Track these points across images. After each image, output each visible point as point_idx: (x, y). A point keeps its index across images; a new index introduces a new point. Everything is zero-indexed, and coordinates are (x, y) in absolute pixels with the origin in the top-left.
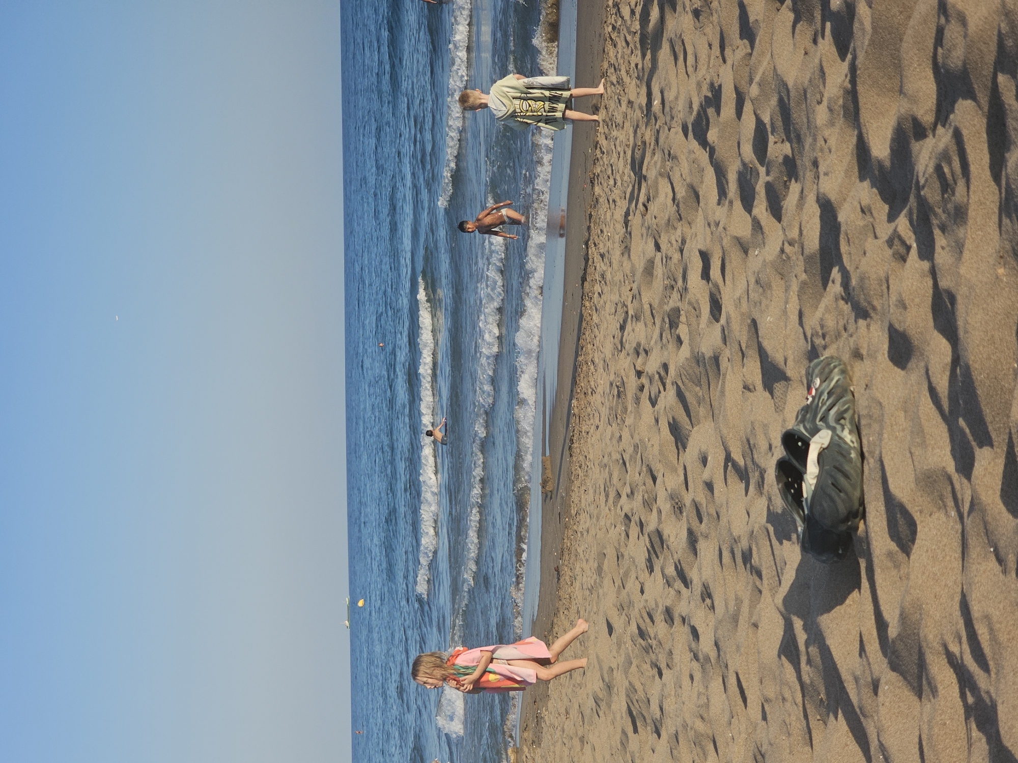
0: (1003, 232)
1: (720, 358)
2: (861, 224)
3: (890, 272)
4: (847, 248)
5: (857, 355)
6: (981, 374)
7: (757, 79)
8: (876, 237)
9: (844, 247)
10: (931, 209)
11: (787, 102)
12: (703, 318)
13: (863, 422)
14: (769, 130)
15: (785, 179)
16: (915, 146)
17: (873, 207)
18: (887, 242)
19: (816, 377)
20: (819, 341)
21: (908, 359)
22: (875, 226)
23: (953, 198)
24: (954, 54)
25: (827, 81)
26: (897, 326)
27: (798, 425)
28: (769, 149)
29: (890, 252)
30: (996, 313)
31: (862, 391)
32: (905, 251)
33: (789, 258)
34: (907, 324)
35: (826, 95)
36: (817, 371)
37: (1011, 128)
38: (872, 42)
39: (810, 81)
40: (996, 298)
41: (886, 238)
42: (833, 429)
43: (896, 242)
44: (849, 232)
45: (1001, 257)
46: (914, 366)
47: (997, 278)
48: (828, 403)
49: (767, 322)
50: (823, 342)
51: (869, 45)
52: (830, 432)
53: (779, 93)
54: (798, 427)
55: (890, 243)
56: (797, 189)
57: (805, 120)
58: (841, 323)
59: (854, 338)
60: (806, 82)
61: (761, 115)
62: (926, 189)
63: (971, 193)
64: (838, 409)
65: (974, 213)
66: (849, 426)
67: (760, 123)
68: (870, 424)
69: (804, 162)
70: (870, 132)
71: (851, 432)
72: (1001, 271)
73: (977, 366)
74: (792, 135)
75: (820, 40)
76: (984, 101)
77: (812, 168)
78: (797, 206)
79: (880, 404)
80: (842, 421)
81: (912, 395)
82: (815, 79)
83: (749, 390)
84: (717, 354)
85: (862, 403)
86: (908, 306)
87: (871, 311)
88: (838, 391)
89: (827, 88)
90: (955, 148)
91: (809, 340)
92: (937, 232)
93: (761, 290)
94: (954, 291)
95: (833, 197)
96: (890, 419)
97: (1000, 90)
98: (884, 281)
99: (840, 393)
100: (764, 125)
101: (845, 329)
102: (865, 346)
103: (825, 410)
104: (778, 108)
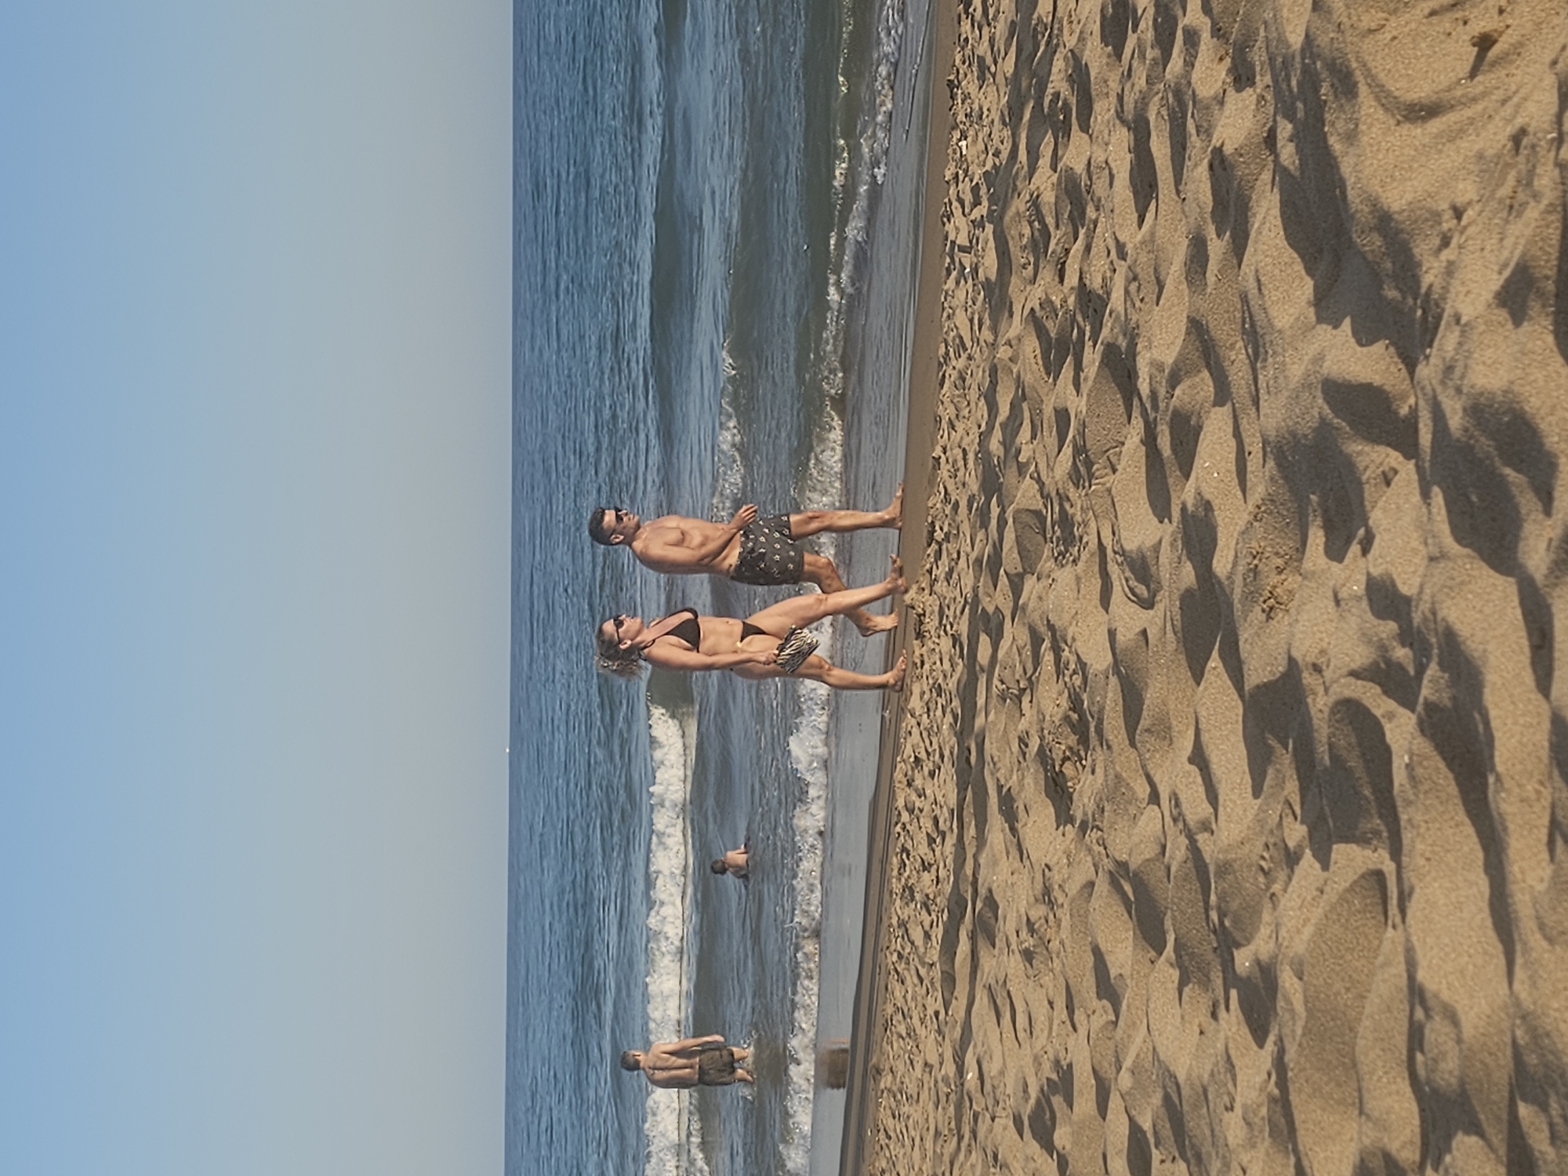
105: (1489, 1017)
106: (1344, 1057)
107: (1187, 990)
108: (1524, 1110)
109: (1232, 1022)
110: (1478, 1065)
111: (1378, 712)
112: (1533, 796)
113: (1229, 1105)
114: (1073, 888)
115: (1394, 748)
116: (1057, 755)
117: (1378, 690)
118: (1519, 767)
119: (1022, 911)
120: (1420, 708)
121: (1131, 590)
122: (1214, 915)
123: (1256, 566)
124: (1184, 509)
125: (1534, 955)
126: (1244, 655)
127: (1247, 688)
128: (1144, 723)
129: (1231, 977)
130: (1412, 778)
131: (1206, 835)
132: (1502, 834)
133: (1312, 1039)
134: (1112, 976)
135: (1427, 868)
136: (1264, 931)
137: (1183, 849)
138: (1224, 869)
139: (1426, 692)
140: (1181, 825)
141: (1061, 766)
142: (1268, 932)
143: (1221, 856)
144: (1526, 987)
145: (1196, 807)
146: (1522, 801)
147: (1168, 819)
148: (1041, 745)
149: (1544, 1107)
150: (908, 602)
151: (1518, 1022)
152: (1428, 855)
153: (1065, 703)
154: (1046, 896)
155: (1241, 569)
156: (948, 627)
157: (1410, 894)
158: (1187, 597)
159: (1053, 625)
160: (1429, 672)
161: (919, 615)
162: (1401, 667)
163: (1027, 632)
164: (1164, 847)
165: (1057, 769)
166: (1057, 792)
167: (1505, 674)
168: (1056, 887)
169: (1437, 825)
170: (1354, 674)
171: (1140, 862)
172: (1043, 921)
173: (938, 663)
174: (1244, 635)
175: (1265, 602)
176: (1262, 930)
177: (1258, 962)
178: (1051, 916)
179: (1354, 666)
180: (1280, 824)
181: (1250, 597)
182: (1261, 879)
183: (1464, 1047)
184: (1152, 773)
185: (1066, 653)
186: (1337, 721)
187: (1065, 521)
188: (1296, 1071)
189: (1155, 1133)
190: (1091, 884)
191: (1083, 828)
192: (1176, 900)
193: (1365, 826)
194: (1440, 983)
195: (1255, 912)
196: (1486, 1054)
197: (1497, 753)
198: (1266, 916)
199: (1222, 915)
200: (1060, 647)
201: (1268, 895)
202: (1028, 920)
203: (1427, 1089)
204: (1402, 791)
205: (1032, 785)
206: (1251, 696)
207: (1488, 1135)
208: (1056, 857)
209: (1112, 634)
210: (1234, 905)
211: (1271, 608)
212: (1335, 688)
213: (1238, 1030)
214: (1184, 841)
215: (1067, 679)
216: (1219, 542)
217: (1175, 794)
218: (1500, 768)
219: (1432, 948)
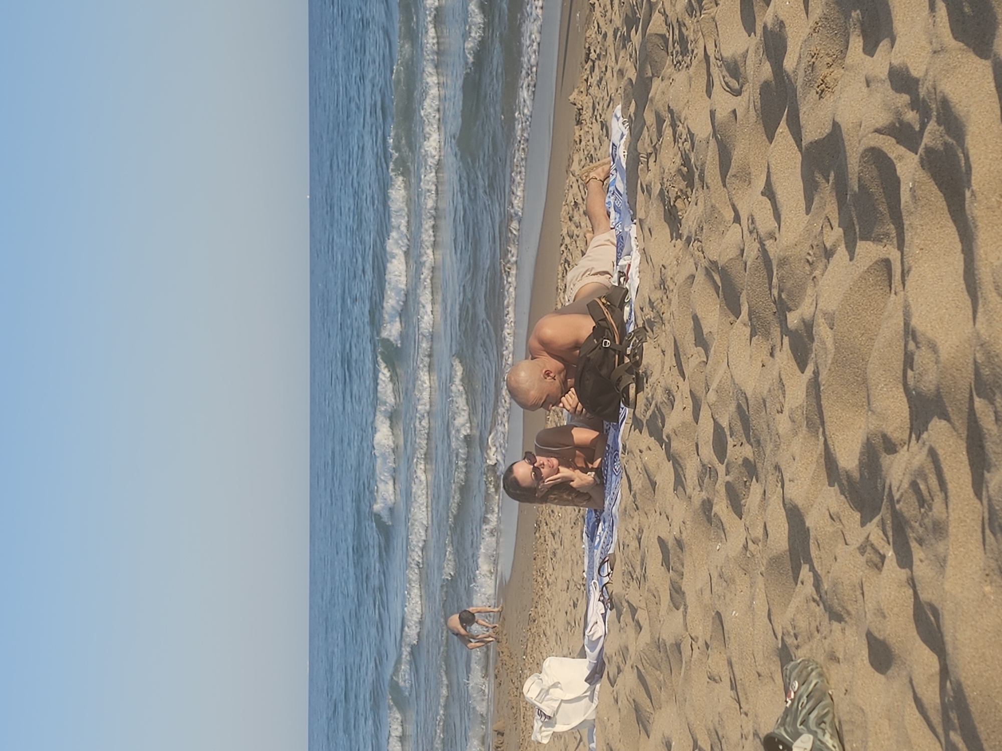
0: (987, 551)
1: (682, 645)
2: (831, 531)
3: (864, 579)
4: (817, 553)
5: (833, 658)
6: (973, 691)
7: (714, 386)
8: (846, 544)
9: (814, 552)
10: (907, 522)
11: (746, 409)
12: (662, 605)
13: (845, 728)
14: (728, 433)
15: (745, 480)
16: (886, 460)
17: (842, 514)
18: (859, 549)
19: (795, 680)
20: (790, 641)
21: (888, 667)
22: (845, 533)
23: (930, 514)
24: (925, 378)
25: (787, 392)
26: (876, 634)
27: (778, 728)
28: (728, 451)
29: (863, 559)
30: (986, 630)
31: (842, 695)
32: (878, 559)
33: (753, 556)
34: (887, 632)
35: (786, 405)
36: (794, 674)
37: (990, 450)
38: (835, 361)
39: (770, 391)
40: (984, 615)
41: (858, 545)
42: (815, 734)
43: (869, 549)
44: (819, 537)
45: (987, 575)
46: (896, 674)
47: (984, 595)
48: (807, 707)
49: (733, 615)
50: (796, 642)
51: (833, 363)
52: (811, 737)
53: (738, 400)
54: (778, 730)
55: (862, 550)
56: (758, 491)
57: (765, 427)
58: (814, 625)
59: (828, 641)
60: (765, 392)
61: (718, 420)
62: (901, 503)
63: (950, 510)
64: (818, 713)
65: (954, 530)
66: (830, 730)
67: (718, 428)
68: (853, 731)
69: (765, 467)
70: (836, 444)
71: (832, 737)
72: (987, 589)
73: (969, 683)
74: (752, 440)
75: (777, 353)
76: (960, 423)
77: (774, 472)
78: (760, 507)
79: (863, 711)
80: (823, 725)
81: (896, 704)
82: (774, 389)
83: (715, 680)
84: (679, 641)
85: (843, 708)
86: (887, 615)
87: (845, 616)
88: (817, 694)
89: (787, 399)
90: (931, 466)
91: (780, 637)
92: (914, 545)
93: (724, 584)
94: (936, 604)
95: (800, 503)
96: (874, 727)
97: (978, 416)
98: (857, 586)
99: (818, 696)
100: (723, 429)
101: (818, 631)
102: (841, 649)
103: (806, 714)
104: (736, 414)
105: (957, 346)
106: (858, 377)
107: (754, 339)
108: (979, 403)
109: (784, 357)
110: (948, 376)
111: (892, 156)
112: (995, 204)
113: (780, 410)
114: (681, 279)
115: (902, 178)
116: (672, 195)
117: (894, 141)
118: (987, 186)
119: (647, 295)
120: (921, 150)
121: (726, 83)
122: (775, 292)
123: (814, 63)
124: (765, 27)
125: (991, 306)
126: (802, 122)
127: (804, 144)
128: (732, 171)
129: (785, 330)
130: (914, 197)
131: (771, 241)
132: (974, 230)
133: (838, 366)
134: (704, 333)
135: (921, 255)
136: (808, 300)
137: (756, 250)
138: (783, 262)
139: (926, 140)
140: (755, 235)
141: (675, 202)
142: (810, 301)
143: (781, 253)
144: (984, 326)
145: (765, 222)
146: (988, 208)
147: (746, 232)
148: (662, 189)
149: (992, 402)
150: (572, 101)
151: (978, 348)
152: (921, 246)
153: (678, 161)
154: (663, 285)
155: (803, 65)
156: (598, 117)
157: (909, 271)
158: (765, 88)
159: (672, 110)
160: (929, 127)
161: (579, 110)
162: (910, 126)
163: (654, 116)
164: (742, 251)
165: (672, 204)
166: (671, 219)
167: (981, 127)
168: (669, 279)
169: (928, 227)
170: (877, 131)
171: (726, 260)
172: (659, 301)
173: (591, 140)
174: (803, 109)
175: (818, 87)
176: (807, 300)
177: (803, 321)
178: (665, 297)
179: (878, 126)
180: (821, 232)
181: (808, 84)
182: (807, 268)
183: (940, 365)
184: (736, 203)
185: (680, 128)
186: (865, 162)
187: (683, 41)
188: (826, 386)
189: (730, 428)
190: (693, 277)
191: (688, 241)
192: (750, 283)
193: (878, 230)
194: (927, 326)
195: (802, 288)
196: (955, 370)
197: (973, 178)
198: (809, 291)
199: (781, 291)
200: (676, 124)
201: (811, 277)
202: (650, 299)
203: (914, 393)
204: (906, 206)
205: (655, 215)
206: (807, 149)
207: (952, 421)
208: (669, 261)
209: (712, 114)
210: (788, 285)
211: (822, 91)
212: (864, 140)
213: (788, 363)
214: (757, 245)
215: (680, 145)
216: (788, 48)
217: (752, 216)
218: (975, 187)
219: (922, 305)
